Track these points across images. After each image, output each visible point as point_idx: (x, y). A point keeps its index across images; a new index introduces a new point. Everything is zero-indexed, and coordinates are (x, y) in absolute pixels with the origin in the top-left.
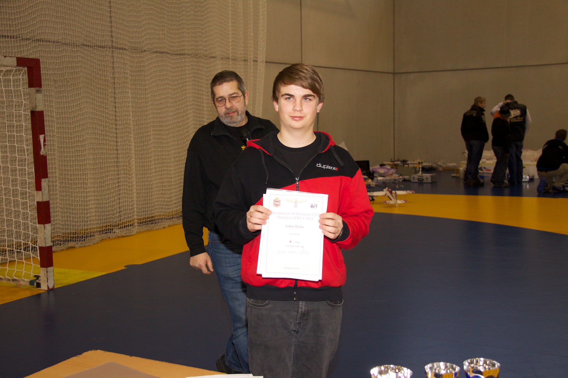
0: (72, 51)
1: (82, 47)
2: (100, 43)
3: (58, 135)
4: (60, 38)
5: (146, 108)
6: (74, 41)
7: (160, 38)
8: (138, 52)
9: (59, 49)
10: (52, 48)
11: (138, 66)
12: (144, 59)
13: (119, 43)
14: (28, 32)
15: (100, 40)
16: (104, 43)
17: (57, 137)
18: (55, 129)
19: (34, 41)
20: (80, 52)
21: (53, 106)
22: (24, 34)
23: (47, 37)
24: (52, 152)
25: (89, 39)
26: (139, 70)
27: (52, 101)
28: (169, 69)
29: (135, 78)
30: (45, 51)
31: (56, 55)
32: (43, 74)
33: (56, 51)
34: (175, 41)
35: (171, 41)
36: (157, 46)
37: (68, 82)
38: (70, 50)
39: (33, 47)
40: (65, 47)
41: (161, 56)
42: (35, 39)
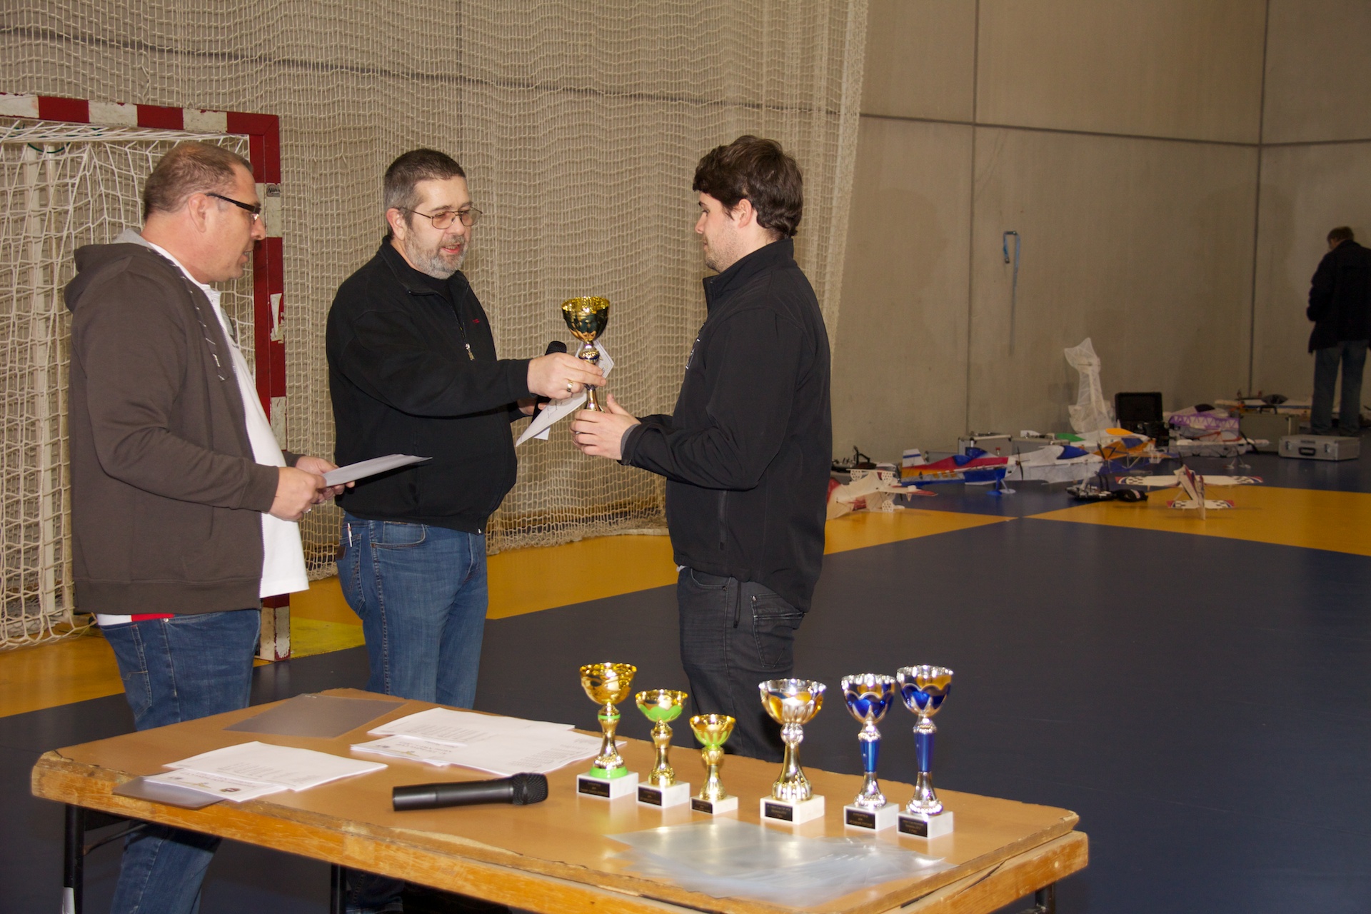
0: (358, 90)
1: (382, 81)
2: (427, 71)
3: (315, 297)
4: (329, 58)
5: (535, 235)
6: (363, 64)
7: (578, 56)
8: (520, 91)
9: (328, 84)
10: (311, 84)
11: (520, 127)
12: (535, 111)
13: (473, 69)
14: (256, 46)
15: (427, 63)
16: (437, 70)
17: (313, 300)
18: (308, 280)
19: (270, 66)
20: (378, 91)
21: (305, 225)
22: (247, 49)
23: (301, 55)
24: (300, 339)
25: (400, 61)
26: (520, 139)
27: (305, 212)
28: (597, 134)
29: (511, 157)
30: (295, 91)
31: (319, 100)
32: (286, 146)
33: (319, 91)
34: (616, 64)
35: (607, 64)
36: (569, 76)
37: (346, 165)
38: (353, 88)
39: (266, 80)
40: (342, 80)
41: (579, 102)
42: (272, 63)
